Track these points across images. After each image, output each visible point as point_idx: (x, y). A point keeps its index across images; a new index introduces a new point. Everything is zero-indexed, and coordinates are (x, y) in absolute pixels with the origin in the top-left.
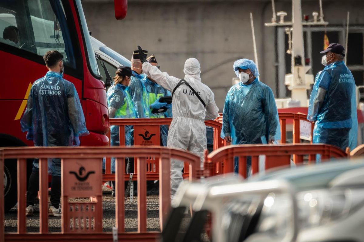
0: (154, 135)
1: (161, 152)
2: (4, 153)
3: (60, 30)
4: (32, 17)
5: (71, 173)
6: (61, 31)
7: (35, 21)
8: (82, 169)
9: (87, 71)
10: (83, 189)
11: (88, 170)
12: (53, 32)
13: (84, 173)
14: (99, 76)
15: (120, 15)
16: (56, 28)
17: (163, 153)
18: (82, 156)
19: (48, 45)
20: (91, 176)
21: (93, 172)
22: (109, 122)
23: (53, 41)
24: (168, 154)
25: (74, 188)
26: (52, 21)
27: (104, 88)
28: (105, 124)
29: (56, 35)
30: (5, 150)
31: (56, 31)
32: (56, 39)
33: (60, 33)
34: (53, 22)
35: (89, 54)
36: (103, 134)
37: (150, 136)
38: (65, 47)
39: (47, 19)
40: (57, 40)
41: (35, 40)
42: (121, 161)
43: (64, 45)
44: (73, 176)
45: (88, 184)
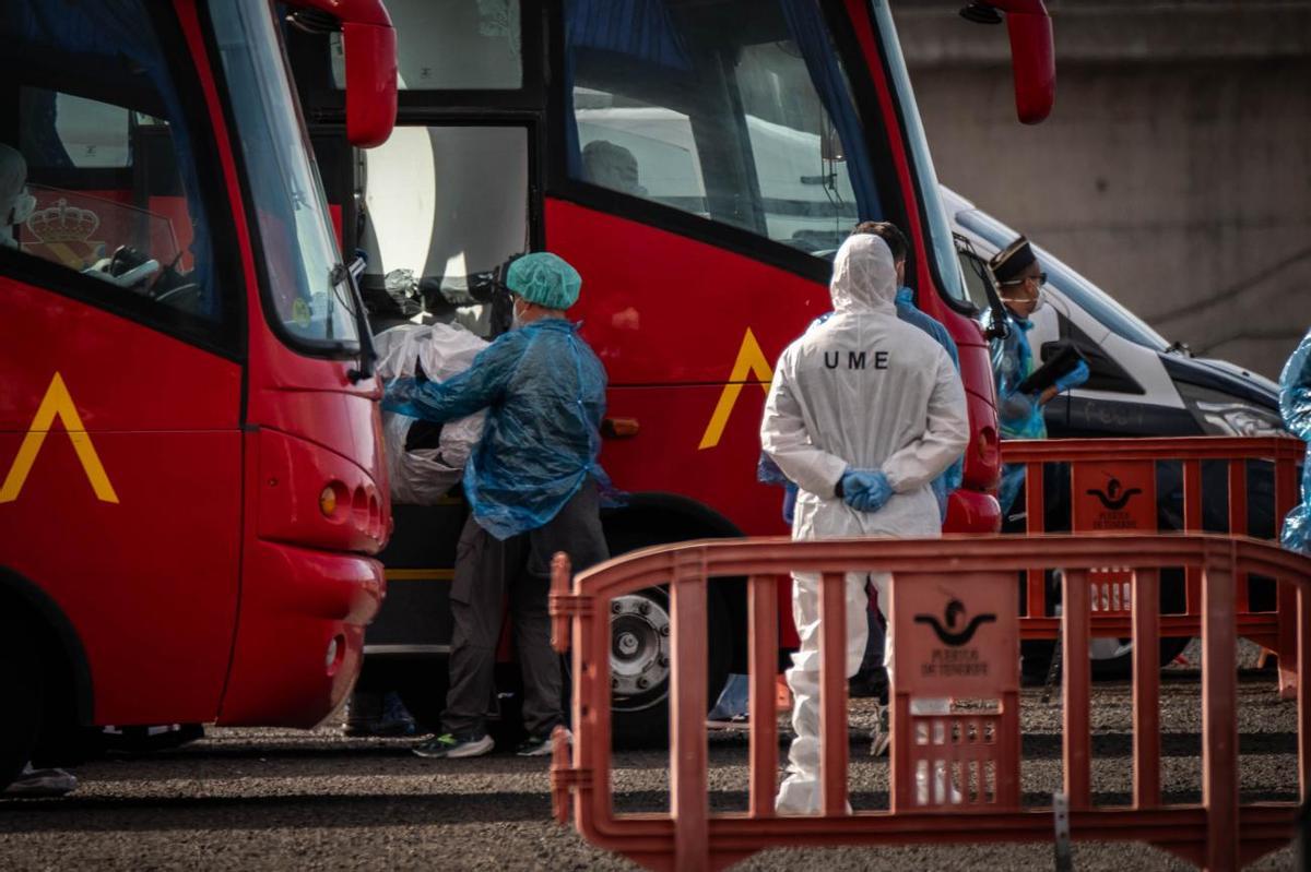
0: (1137, 491)
1: (1206, 550)
2: (705, 559)
3: (840, 160)
4: (751, 120)
5: (920, 619)
6: (845, 162)
7: (762, 135)
8: (954, 607)
9: (928, 289)
10: (958, 670)
11: (973, 609)
12: (817, 167)
13: (962, 621)
14: (967, 306)
15: (1033, 110)
16: (827, 153)
17: (1212, 554)
18: (954, 565)
19: (799, 208)
20: (983, 627)
21: (991, 618)
22: (999, 449)
23: (817, 194)
24: (1228, 556)
25: (929, 670)
26: (816, 133)
27: (981, 342)
28: (986, 458)
29: (827, 173)
30: (710, 548)
31: (827, 163)
32: (827, 186)
33: (841, 168)
34: (819, 138)
35: (933, 235)
36: (983, 490)
37: (1122, 495)
38: (856, 213)
39: (799, 127)
40: (832, 192)
41: (759, 191)
42: (1077, 581)
43: (856, 207)
44: (927, 629)
45: (974, 653)
